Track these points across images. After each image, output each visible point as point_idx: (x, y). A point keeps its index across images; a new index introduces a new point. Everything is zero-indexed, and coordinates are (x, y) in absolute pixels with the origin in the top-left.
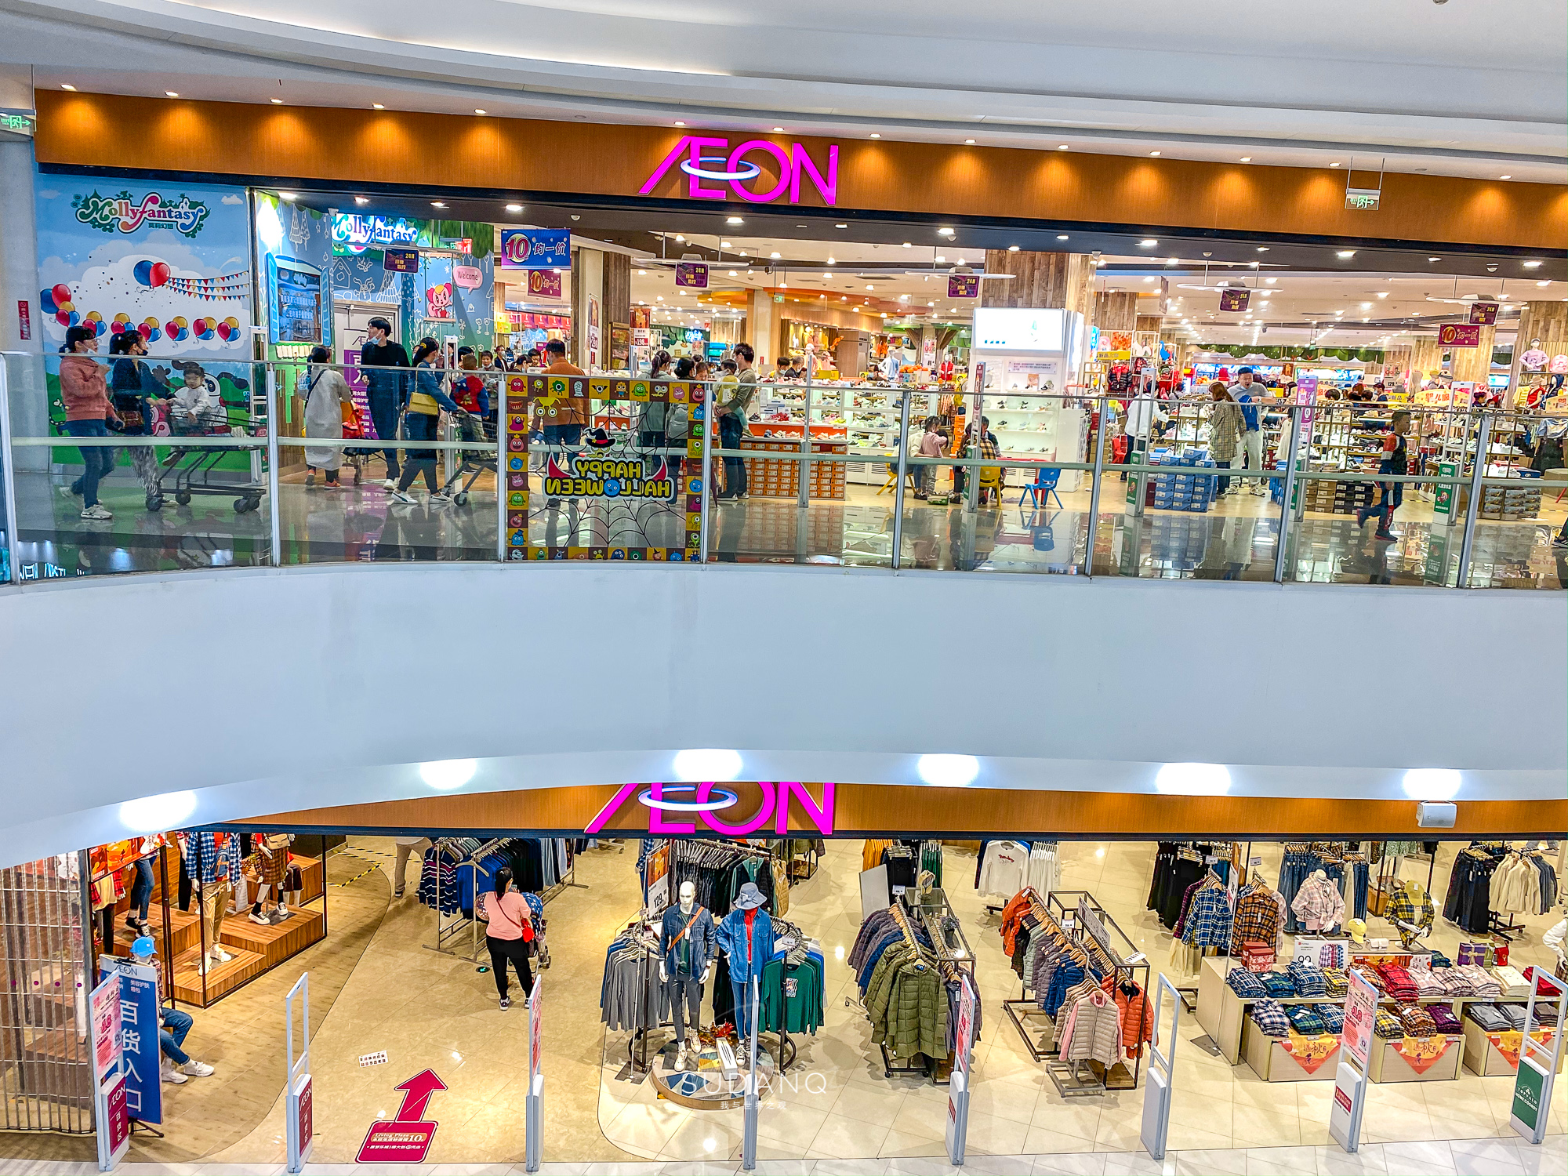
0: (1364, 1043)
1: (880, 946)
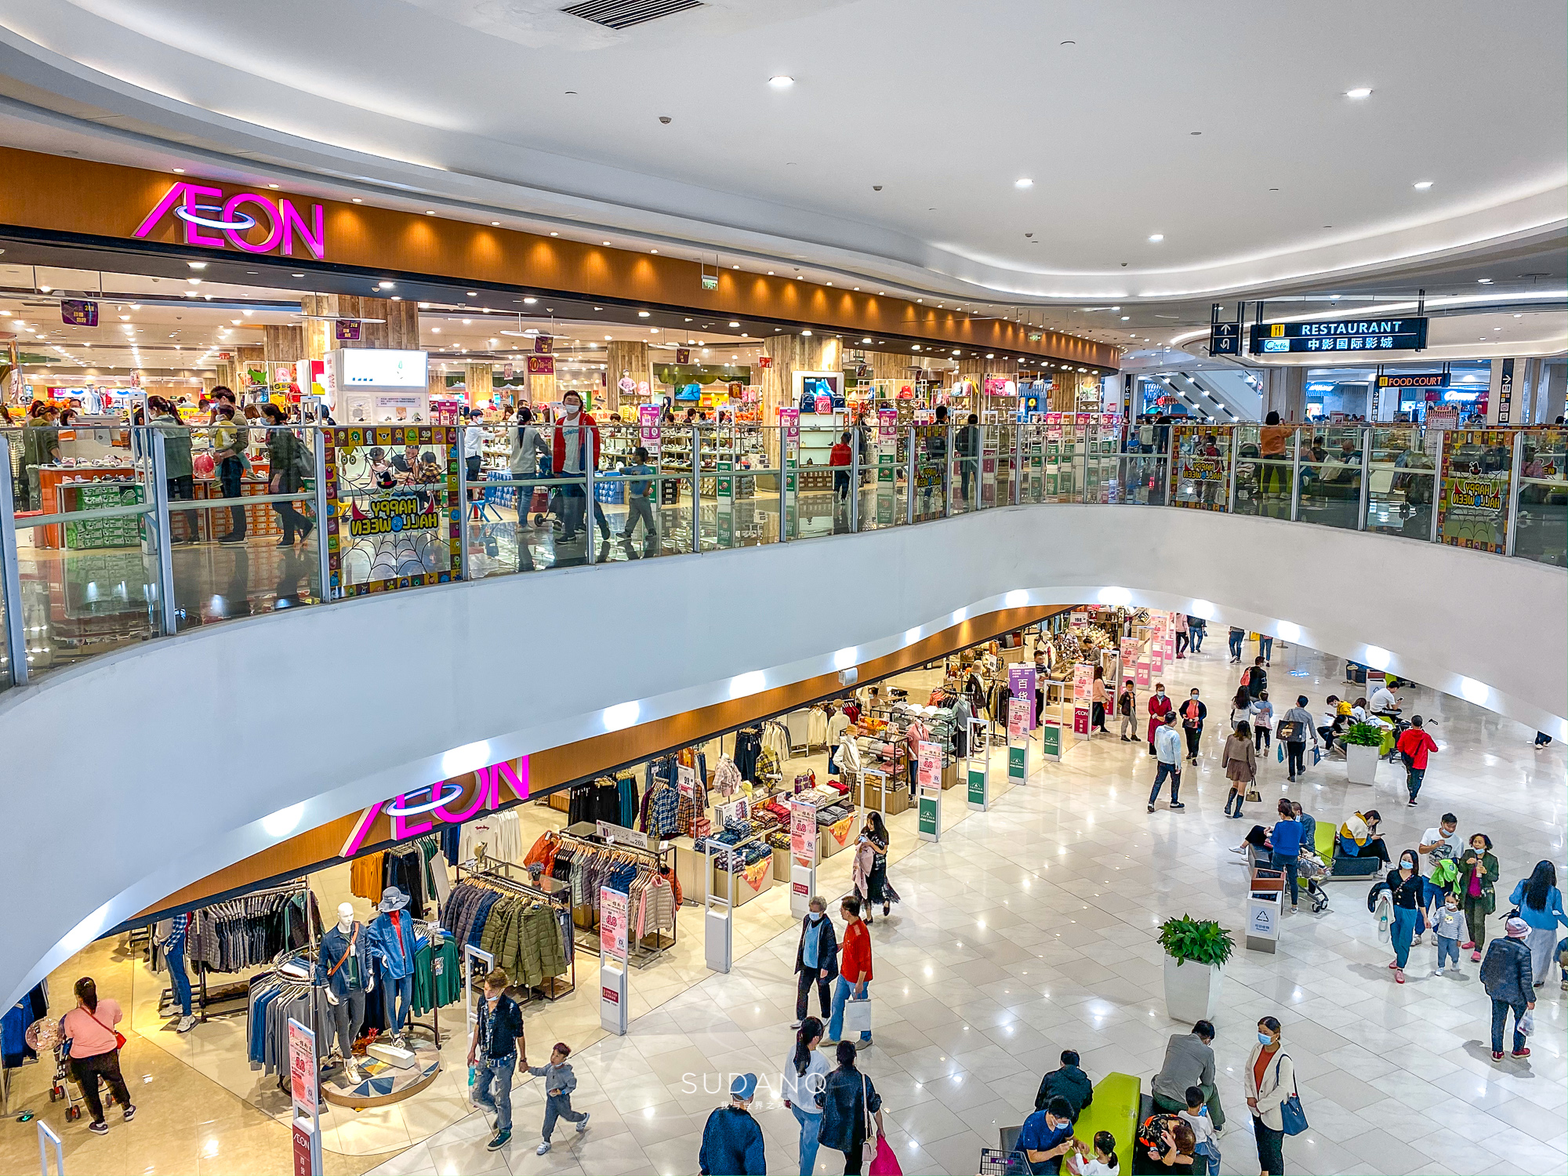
0: (810, 844)
1: (481, 910)
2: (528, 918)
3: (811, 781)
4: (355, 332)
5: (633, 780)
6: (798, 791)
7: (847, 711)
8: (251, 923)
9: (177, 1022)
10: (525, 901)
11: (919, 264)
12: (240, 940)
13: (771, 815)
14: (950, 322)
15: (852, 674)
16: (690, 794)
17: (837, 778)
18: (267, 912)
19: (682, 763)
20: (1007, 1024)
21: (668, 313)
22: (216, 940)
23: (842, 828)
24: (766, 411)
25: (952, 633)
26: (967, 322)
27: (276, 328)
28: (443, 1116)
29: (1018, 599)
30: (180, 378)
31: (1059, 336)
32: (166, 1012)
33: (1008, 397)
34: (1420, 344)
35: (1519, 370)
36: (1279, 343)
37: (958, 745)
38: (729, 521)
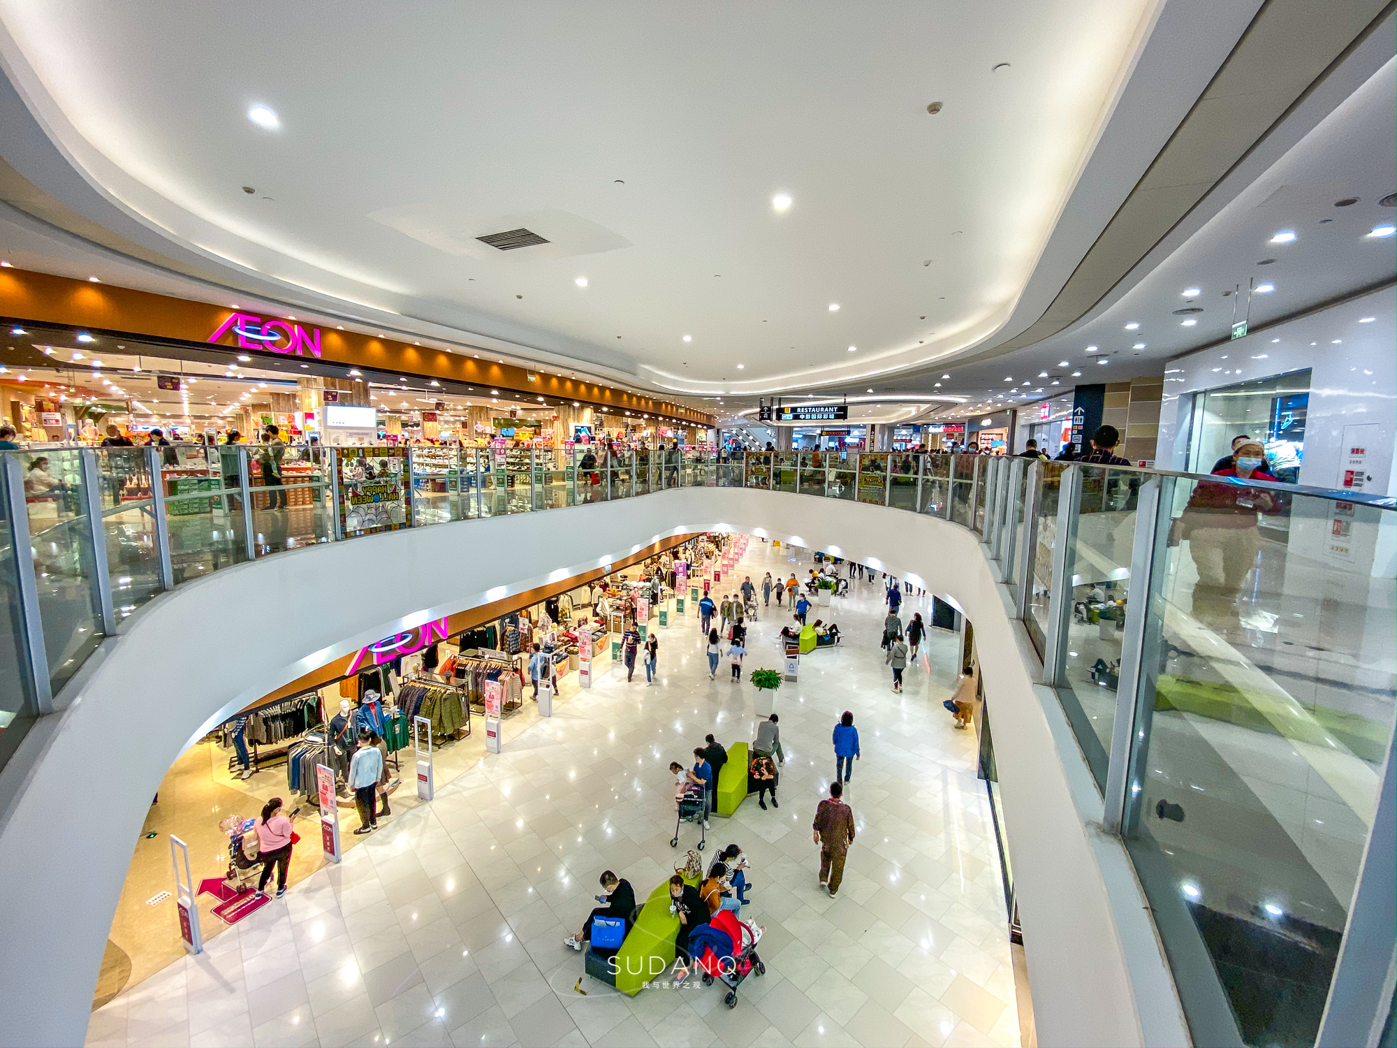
0: (587, 651)
1: (418, 698)
2: (445, 699)
3: (586, 621)
4: (335, 398)
5: (494, 627)
6: (579, 626)
7: (601, 586)
8: (284, 717)
9: (241, 774)
10: (443, 691)
11: (634, 374)
12: (279, 726)
13: (567, 639)
14: (643, 402)
15: (609, 568)
16: (526, 632)
17: (597, 618)
18: (294, 709)
19: (521, 616)
20: (678, 726)
21: (507, 393)
22: (264, 728)
23: (601, 642)
24: (556, 442)
25: (652, 547)
26: (650, 403)
27: (278, 394)
28: (405, 806)
29: (681, 530)
30: (213, 420)
31: (690, 410)
32: (233, 769)
33: (668, 438)
34: (844, 417)
35: (877, 429)
36: (788, 416)
37: (654, 599)
38: (541, 496)
